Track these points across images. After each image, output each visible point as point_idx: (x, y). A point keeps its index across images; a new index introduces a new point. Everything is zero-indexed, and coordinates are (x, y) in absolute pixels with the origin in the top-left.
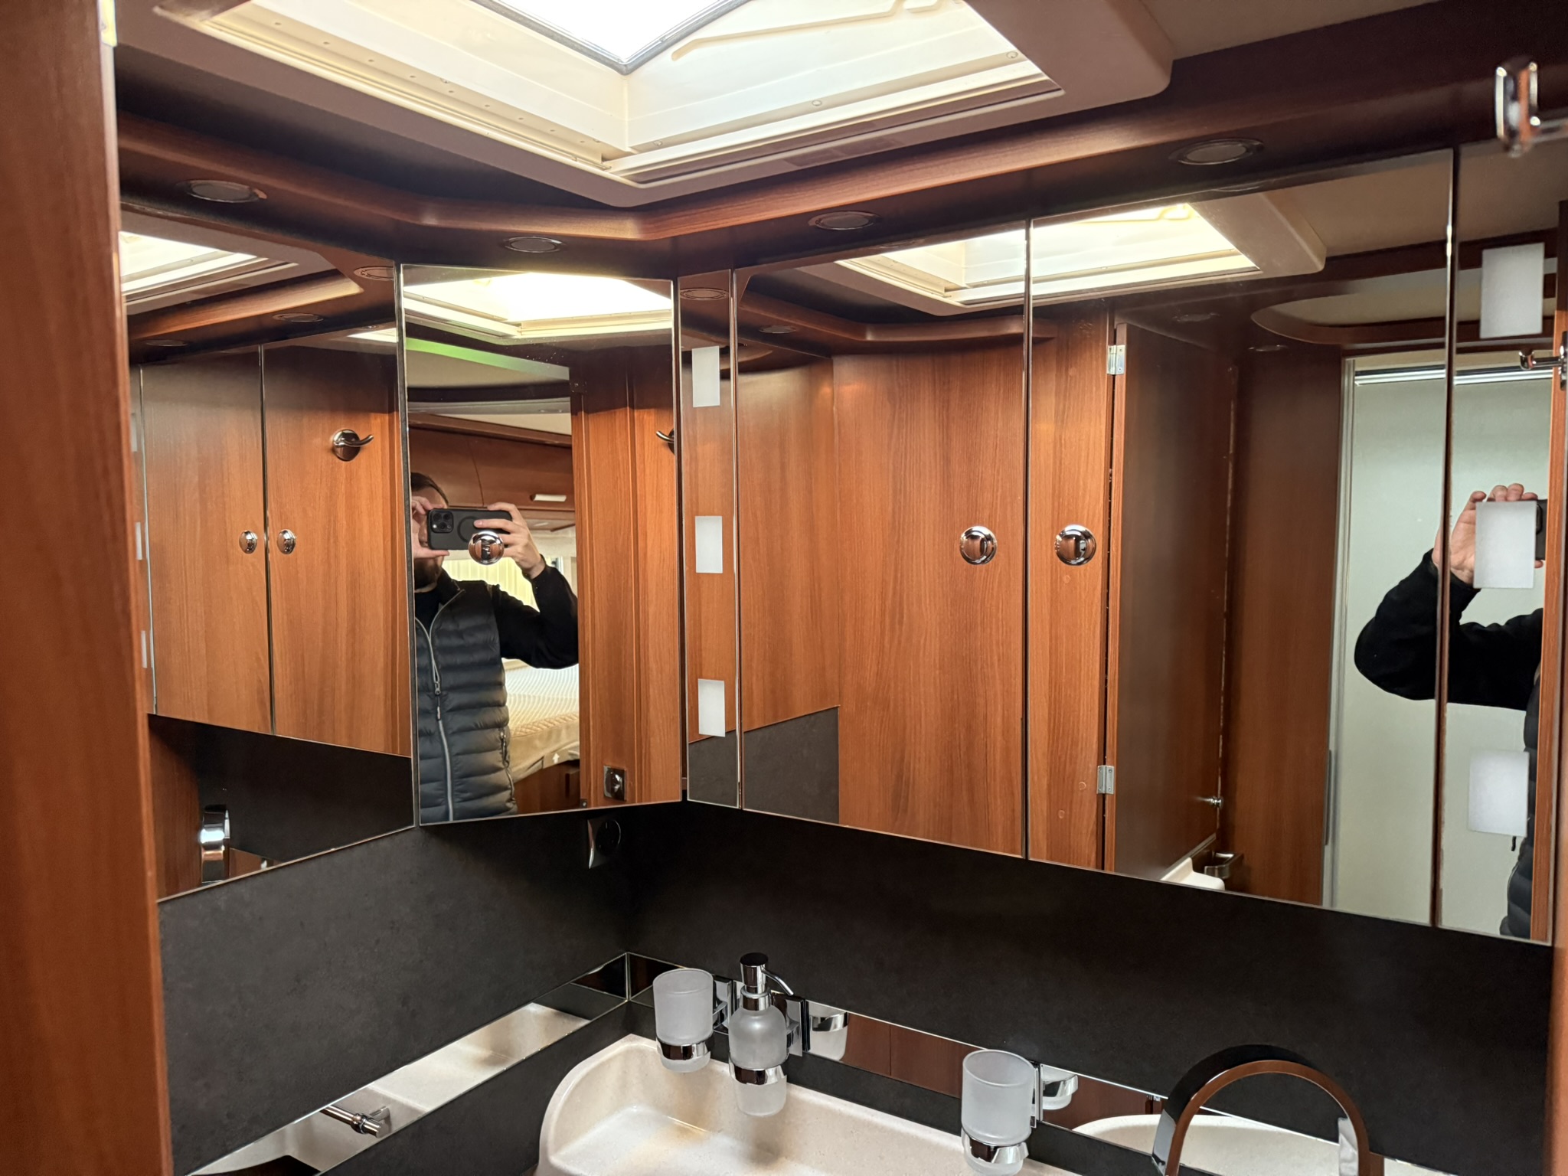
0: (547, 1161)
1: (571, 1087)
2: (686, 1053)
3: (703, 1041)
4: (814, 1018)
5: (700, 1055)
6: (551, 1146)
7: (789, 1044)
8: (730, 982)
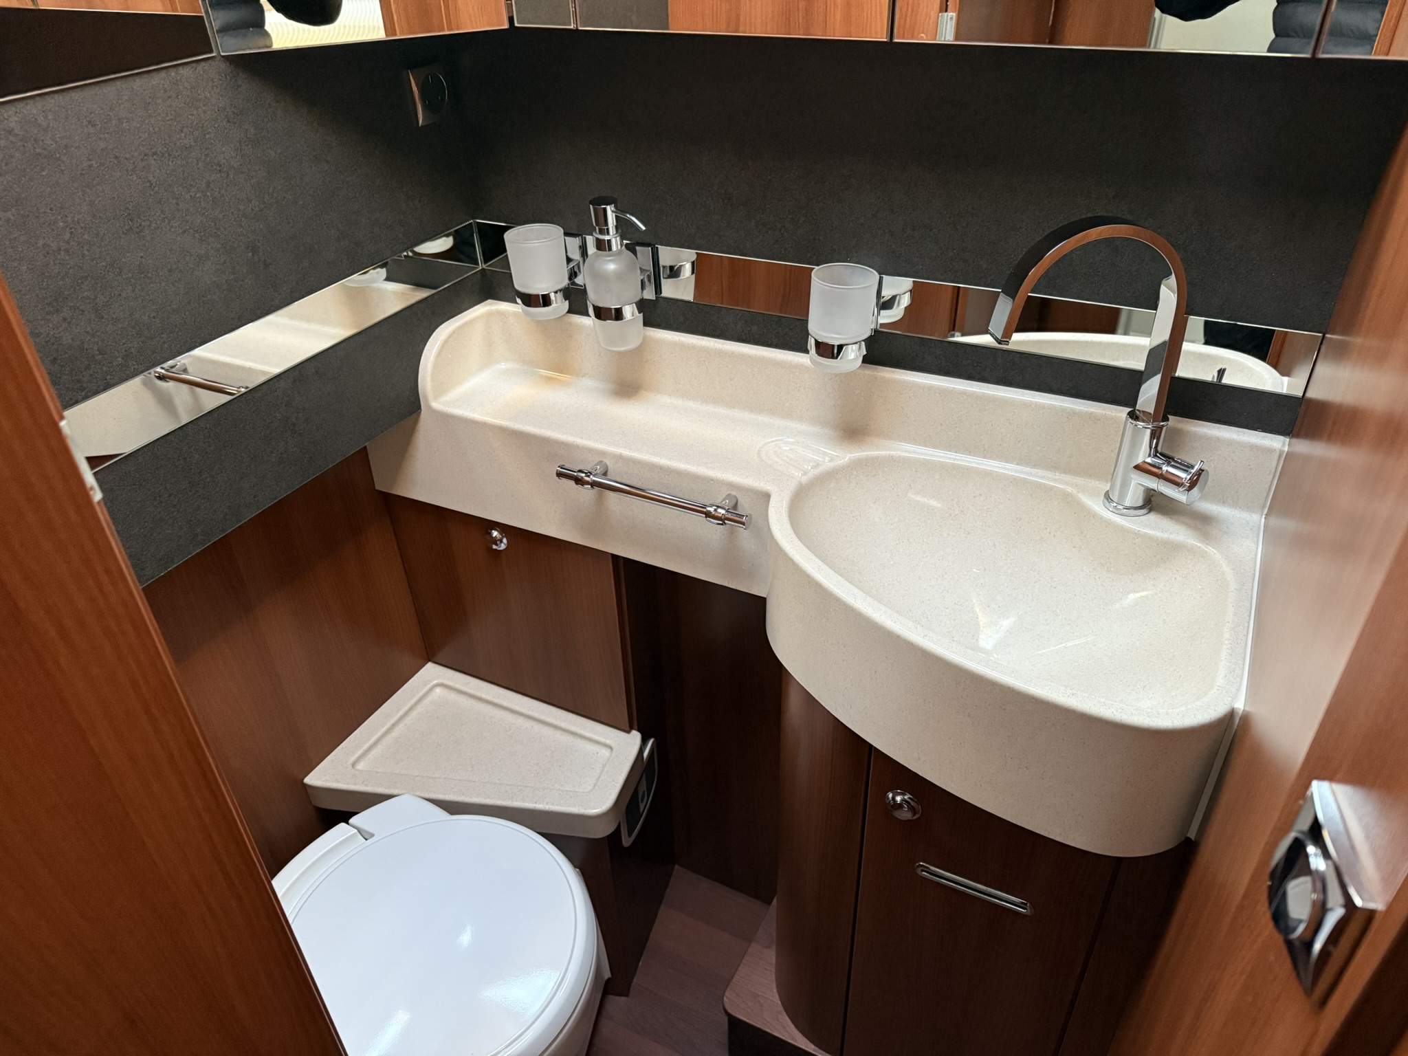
0: (429, 407)
1: (439, 344)
2: (546, 301)
3: (560, 290)
4: (664, 267)
5: (560, 305)
6: (430, 395)
7: (643, 287)
8: (580, 237)
